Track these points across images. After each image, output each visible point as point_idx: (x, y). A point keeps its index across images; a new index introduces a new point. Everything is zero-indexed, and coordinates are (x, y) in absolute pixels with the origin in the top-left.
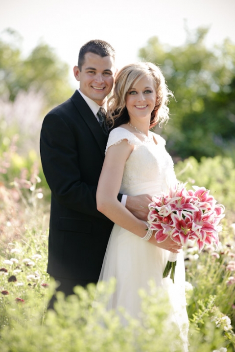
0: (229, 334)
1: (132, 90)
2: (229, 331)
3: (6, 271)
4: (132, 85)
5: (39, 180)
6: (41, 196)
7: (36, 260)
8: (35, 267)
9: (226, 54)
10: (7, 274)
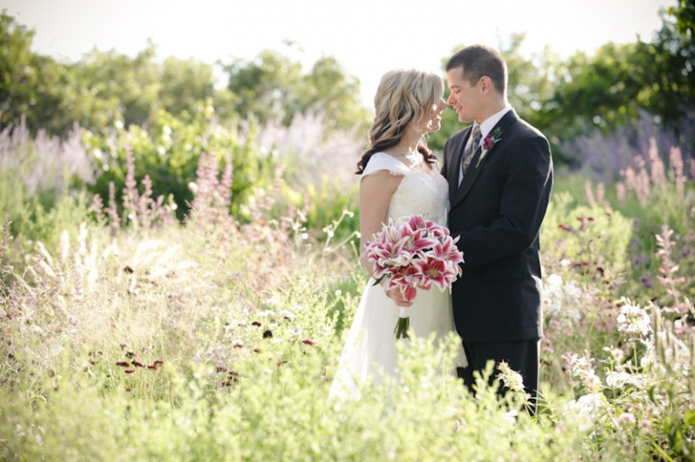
0: (519, 393)
2: (520, 391)
3: (259, 325)
5: (303, 219)
6: (305, 236)
7: (297, 311)
8: (295, 320)
9: (548, 64)
10: (261, 328)
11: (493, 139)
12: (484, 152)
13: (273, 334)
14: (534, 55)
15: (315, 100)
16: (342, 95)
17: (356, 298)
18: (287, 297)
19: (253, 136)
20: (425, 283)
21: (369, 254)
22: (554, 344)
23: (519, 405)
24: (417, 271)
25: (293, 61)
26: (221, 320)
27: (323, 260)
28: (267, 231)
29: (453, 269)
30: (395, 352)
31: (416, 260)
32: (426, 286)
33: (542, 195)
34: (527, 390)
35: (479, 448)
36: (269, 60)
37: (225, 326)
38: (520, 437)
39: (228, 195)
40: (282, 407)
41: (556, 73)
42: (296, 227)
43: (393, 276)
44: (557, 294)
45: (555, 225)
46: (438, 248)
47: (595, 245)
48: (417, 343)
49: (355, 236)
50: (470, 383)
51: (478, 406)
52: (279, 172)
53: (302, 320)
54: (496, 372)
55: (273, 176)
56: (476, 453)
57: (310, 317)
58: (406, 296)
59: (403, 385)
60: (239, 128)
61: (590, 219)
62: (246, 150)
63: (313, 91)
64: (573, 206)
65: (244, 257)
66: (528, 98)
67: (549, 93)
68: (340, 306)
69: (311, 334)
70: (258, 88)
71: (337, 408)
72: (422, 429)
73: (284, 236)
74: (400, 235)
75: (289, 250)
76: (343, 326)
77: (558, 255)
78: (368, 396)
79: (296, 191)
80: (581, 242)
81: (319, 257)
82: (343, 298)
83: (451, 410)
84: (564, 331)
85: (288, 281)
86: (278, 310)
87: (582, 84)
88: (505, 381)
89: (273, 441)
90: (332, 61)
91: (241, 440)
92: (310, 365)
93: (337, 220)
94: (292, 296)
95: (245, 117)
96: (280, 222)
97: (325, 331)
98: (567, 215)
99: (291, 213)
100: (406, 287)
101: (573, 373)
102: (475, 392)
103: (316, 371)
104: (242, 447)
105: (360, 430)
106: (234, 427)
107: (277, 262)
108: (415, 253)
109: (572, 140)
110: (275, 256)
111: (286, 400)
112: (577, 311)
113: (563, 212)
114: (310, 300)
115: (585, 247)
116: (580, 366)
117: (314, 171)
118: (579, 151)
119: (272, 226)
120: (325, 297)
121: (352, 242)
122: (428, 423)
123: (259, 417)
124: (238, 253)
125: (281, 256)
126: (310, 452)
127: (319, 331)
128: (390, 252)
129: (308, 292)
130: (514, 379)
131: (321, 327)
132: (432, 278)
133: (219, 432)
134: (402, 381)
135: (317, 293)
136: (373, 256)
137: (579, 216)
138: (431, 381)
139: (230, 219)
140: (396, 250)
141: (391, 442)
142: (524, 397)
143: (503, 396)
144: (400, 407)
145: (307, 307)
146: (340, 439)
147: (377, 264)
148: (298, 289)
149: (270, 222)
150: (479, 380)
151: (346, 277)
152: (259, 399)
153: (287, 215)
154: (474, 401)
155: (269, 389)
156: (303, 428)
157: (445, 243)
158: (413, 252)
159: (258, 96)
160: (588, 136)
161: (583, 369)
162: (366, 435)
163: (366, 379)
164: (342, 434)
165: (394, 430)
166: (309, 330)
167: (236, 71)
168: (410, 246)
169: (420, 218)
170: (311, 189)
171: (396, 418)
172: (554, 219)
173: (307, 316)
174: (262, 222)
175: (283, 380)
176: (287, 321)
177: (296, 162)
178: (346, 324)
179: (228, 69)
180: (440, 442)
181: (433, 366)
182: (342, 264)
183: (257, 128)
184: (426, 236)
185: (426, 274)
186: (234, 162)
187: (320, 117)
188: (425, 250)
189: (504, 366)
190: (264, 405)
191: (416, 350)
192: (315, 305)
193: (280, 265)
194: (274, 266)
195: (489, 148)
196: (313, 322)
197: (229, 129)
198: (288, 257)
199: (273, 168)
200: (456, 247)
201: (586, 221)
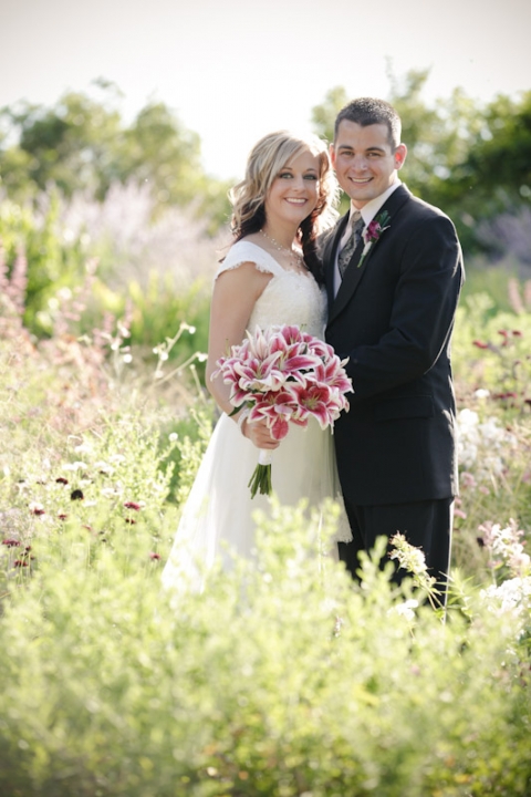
0: (421, 578)
1: (285, 171)
2: (421, 574)
3: (66, 482)
4: (288, 161)
5: (126, 333)
6: (128, 358)
7: (117, 463)
8: (114, 475)
9: (457, 115)
10: (68, 487)
11: (378, 226)
12: (368, 246)
13: (84, 494)
14: (439, 101)
15: (138, 163)
16: (176, 157)
17: (198, 444)
18: (103, 444)
19: (54, 216)
20: (301, 416)
21: (225, 374)
22: (468, 505)
23: (421, 595)
24: (290, 399)
25: (108, 110)
26: (12, 475)
27: (151, 390)
28: (74, 351)
29: (338, 399)
30: (253, 526)
31: (291, 383)
32: (302, 419)
33: (447, 293)
34: (431, 573)
35: (367, 659)
36: (76, 107)
37: (18, 484)
38: (421, 641)
39: (20, 300)
40: (97, 604)
41: (469, 128)
42: (115, 345)
43: (257, 404)
44: (471, 437)
45: (468, 339)
46: (320, 369)
47: (523, 368)
48: (282, 514)
49: (197, 359)
50: (353, 566)
51: (364, 599)
52: (90, 267)
53: (124, 475)
54: (390, 548)
55: (81, 271)
56: (361, 666)
57: (135, 471)
58: (274, 432)
59: (263, 572)
60: (36, 204)
61: (516, 333)
62: (45, 234)
63: (135, 151)
64: (492, 313)
65: (43, 385)
66: (430, 160)
67: (459, 155)
68: (176, 455)
69: (136, 494)
70: (60, 147)
71: (174, 604)
72: (289, 633)
73: (98, 357)
74: (269, 349)
75: (104, 374)
76: (180, 482)
77: (472, 380)
78: (216, 588)
79: (113, 290)
80: (503, 364)
81: (146, 384)
82: (179, 445)
83: (329, 605)
84: (481, 489)
85: (103, 421)
86: (91, 460)
87: (506, 142)
88: (401, 560)
89: (86, 650)
90: (161, 109)
91: (41, 647)
92: (136, 546)
93: (172, 338)
94: (111, 442)
95: (42, 187)
96: (92, 336)
97: (155, 490)
98: (484, 325)
99: (108, 324)
100: (275, 420)
101: (494, 550)
102: (360, 580)
103: (145, 554)
104: (45, 660)
105: (205, 635)
106: (32, 630)
107: (88, 393)
108: (290, 375)
109: (491, 219)
110: (85, 383)
111: (105, 593)
112: (498, 460)
113: (478, 323)
114: (134, 448)
115: (509, 372)
116: (504, 540)
117: (138, 264)
118: (500, 234)
119: (83, 344)
120: (155, 442)
121: (193, 367)
122: (297, 625)
123: (67, 617)
124: (35, 379)
125: (95, 384)
126: (137, 666)
127: (147, 491)
128: (256, 371)
129: (132, 436)
130: (413, 557)
131: (150, 485)
132: (311, 410)
133: (13, 638)
134: (262, 566)
135: (145, 438)
136: (230, 376)
137: (501, 329)
138: (303, 565)
139: (25, 332)
140: (264, 369)
141: (246, 651)
142: (427, 584)
143: (399, 584)
144: (259, 602)
145: (131, 458)
146: (177, 646)
147: (237, 387)
148: (119, 432)
149: (80, 339)
150: (366, 564)
151: (183, 413)
152: (67, 592)
153: (102, 328)
154: (359, 593)
155: (80, 578)
156: (128, 632)
157: (329, 365)
158: (287, 373)
159: (61, 158)
160: (513, 214)
161: (508, 544)
162: (215, 643)
163: (212, 563)
164: (180, 639)
165: (251, 636)
166: (133, 489)
167: (30, 124)
168: (283, 365)
169: (296, 329)
170: (135, 289)
171: (253, 618)
172: (467, 330)
173: (130, 470)
174: (68, 336)
175: (99, 565)
176: (103, 476)
177: (113, 250)
178: (183, 479)
179: (19, 120)
180: (314, 651)
181: (304, 546)
182: (177, 395)
183: (59, 204)
184: (305, 352)
185: (302, 404)
186: (29, 251)
187: (147, 188)
188: (304, 372)
189: (399, 539)
190: (75, 600)
191: (281, 522)
192: (141, 454)
193: (93, 396)
194: (84, 397)
195: (373, 240)
196: (139, 477)
197: (21, 205)
198: (103, 386)
199: (81, 260)
200: (344, 371)
201: (510, 335)
